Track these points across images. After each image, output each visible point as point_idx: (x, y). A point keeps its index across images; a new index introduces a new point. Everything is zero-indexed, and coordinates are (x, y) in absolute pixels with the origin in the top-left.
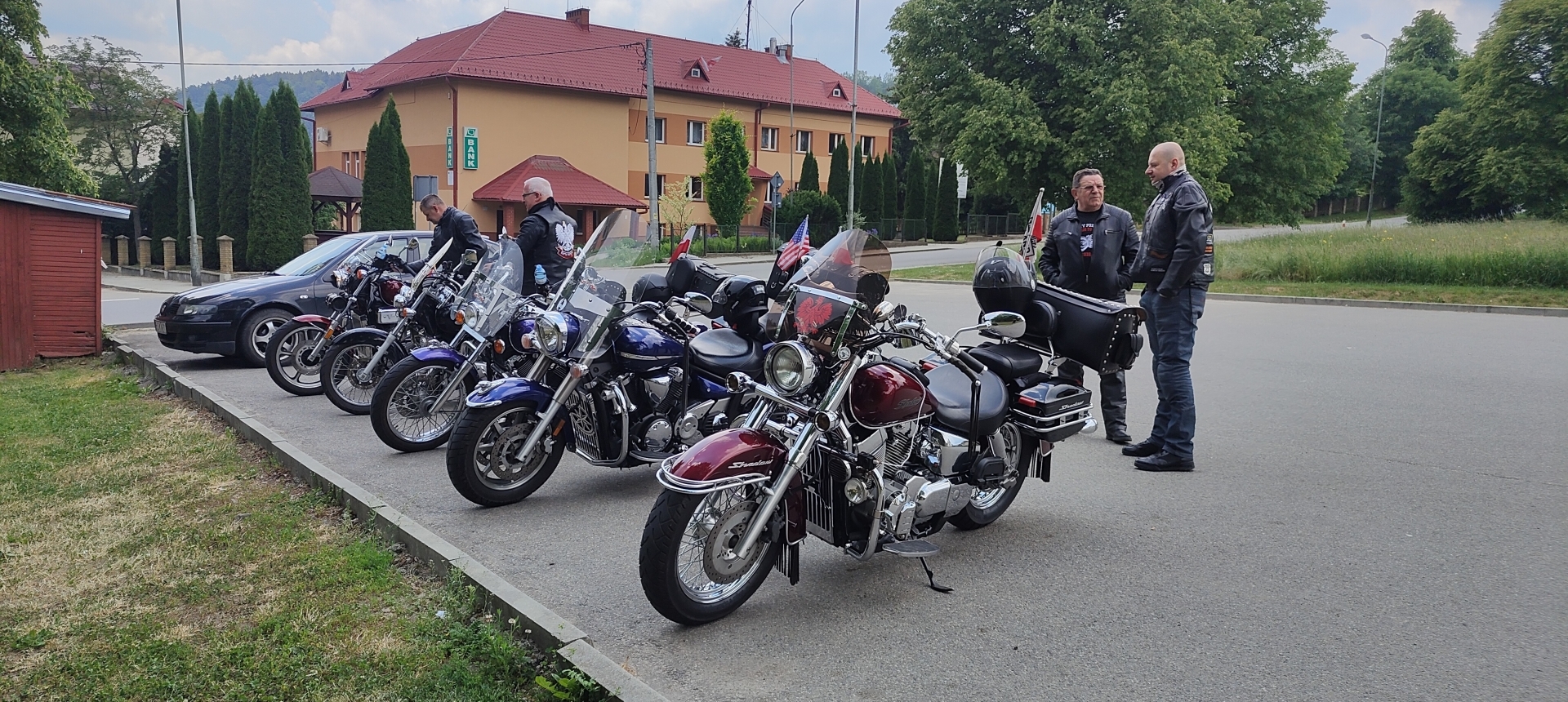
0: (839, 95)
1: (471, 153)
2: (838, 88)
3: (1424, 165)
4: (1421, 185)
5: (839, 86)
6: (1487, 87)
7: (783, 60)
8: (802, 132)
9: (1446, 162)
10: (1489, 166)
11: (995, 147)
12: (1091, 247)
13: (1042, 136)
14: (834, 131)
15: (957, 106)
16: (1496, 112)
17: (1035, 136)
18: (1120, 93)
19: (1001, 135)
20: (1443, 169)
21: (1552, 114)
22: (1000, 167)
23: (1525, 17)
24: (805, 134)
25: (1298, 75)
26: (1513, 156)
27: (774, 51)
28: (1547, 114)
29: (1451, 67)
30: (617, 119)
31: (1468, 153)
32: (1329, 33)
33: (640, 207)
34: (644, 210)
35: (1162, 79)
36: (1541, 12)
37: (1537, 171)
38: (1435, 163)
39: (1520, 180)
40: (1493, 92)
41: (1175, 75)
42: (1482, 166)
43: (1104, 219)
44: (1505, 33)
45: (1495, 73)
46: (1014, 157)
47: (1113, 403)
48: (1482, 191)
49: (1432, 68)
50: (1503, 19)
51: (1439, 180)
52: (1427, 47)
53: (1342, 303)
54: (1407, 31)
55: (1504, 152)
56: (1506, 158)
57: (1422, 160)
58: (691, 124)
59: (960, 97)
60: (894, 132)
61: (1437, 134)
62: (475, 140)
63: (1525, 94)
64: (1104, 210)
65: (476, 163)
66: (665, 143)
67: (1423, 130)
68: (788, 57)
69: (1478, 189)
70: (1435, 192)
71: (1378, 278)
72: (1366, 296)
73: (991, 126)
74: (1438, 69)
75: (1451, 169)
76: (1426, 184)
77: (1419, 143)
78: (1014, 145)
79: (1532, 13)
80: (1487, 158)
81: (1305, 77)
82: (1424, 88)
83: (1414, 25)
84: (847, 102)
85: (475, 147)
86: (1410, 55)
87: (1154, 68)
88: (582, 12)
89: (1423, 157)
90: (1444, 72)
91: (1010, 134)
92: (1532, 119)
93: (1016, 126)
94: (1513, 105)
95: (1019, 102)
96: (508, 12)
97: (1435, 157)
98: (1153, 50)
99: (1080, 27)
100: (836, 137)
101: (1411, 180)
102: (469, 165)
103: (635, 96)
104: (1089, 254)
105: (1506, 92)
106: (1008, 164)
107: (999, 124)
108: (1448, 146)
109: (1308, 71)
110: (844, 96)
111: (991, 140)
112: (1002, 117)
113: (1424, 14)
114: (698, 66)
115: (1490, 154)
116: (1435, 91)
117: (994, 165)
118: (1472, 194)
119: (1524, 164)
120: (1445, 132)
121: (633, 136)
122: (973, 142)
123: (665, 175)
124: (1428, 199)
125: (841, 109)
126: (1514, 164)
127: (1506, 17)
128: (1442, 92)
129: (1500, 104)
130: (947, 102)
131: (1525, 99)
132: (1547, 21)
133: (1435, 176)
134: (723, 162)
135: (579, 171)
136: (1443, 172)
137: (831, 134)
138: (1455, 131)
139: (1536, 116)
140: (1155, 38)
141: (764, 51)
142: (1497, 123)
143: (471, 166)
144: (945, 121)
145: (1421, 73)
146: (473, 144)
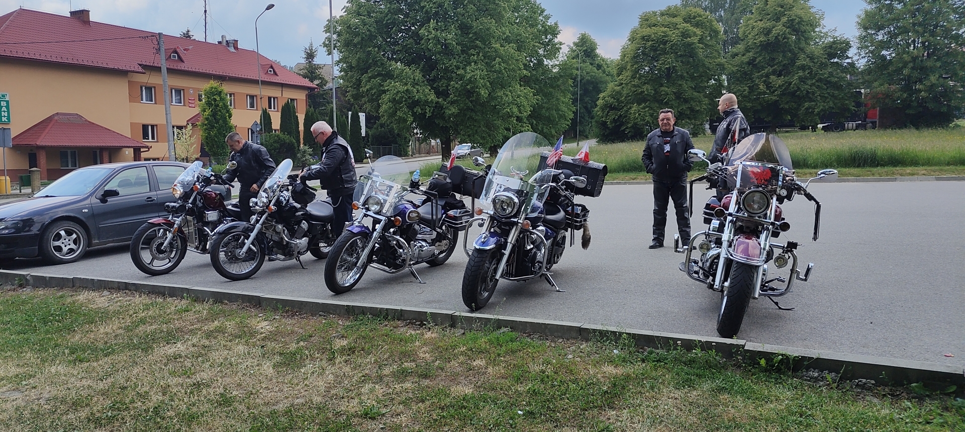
0: (272, 73)
1: (4, 111)
2: (272, 68)
3: (603, 114)
4: (601, 124)
5: (272, 67)
6: (629, 73)
7: (232, 49)
8: (250, 96)
9: (614, 111)
10: (635, 113)
11: (405, 104)
12: (669, 150)
13: (432, 97)
14: (270, 95)
15: (378, 80)
16: (635, 86)
17: (429, 97)
18: (473, 74)
19: (409, 97)
20: (613, 115)
21: (658, 88)
22: (409, 116)
23: (643, 38)
24: (252, 97)
25: (547, 65)
26: (644, 108)
27: (224, 43)
28: (656, 87)
29: (597, 63)
30: (119, 89)
31: (623, 107)
32: (561, 44)
33: (143, 147)
34: (147, 149)
35: (493, 66)
36: (650, 36)
37: (655, 116)
38: (608, 112)
39: (649, 120)
40: (632, 76)
41: (499, 64)
42: (631, 113)
43: (675, 135)
44: (634, 46)
45: (632, 66)
46: (418, 110)
47: (684, 229)
48: (632, 127)
49: (589, 63)
50: (632, 39)
51: (611, 121)
52: (585, 51)
53: (625, 183)
54: (575, 44)
55: (641, 106)
56: (641, 109)
57: (602, 111)
58: (173, 91)
59: (379, 75)
60: (309, 97)
61: (608, 97)
62: (7, 102)
63: (646, 77)
64: (675, 130)
65: (9, 118)
66: (156, 103)
67: (601, 95)
68: (236, 48)
69: (629, 125)
70: (609, 127)
71: (633, 170)
72: (633, 179)
73: (403, 92)
74: (591, 64)
75: (616, 115)
76: (604, 124)
77: (600, 102)
78: (416, 103)
79: (646, 36)
80: (633, 109)
81: (550, 67)
82: (587, 74)
83: (578, 41)
84: (277, 77)
85: (7, 107)
86: (577, 56)
87: (489, 59)
88: (84, 12)
89: (603, 109)
90: (594, 65)
91: (415, 96)
92: (651, 90)
93: (418, 91)
94: (642, 83)
95: (417, 78)
96: (24, 10)
97: (608, 109)
98: (487, 49)
99: (447, 35)
100: (272, 99)
101: (596, 122)
102: (3, 121)
103: (133, 72)
104: (668, 154)
105: (638, 75)
106: (414, 114)
107: (407, 90)
108: (614, 103)
109: (551, 64)
110: (275, 73)
111: (404, 99)
112: (409, 87)
113: (582, 35)
114: (176, 52)
115: (635, 107)
116: (592, 75)
117: (405, 114)
118: (627, 128)
119: (649, 112)
120: (612, 96)
121: (132, 99)
122: (393, 101)
123: (156, 125)
124: (606, 131)
125: (275, 81)
126: (645, 112)
127: (633, 38)
128: (595, 76)
129: (636, 82)
130: (370, 78)
131: (646, 79)
132: (653, 41)
133: (609, 119)
134: (214, 115)
135: (93, 124)
136: (613, 117)
137: (269, 97)
138: (616, 95)
139: (652, 88)
140: (487, 43)
141: (217, 43)
142: (635, 91)
143: (5, 121)
144: (371, 89)
145: (584, 66)
146: (5, 105)
